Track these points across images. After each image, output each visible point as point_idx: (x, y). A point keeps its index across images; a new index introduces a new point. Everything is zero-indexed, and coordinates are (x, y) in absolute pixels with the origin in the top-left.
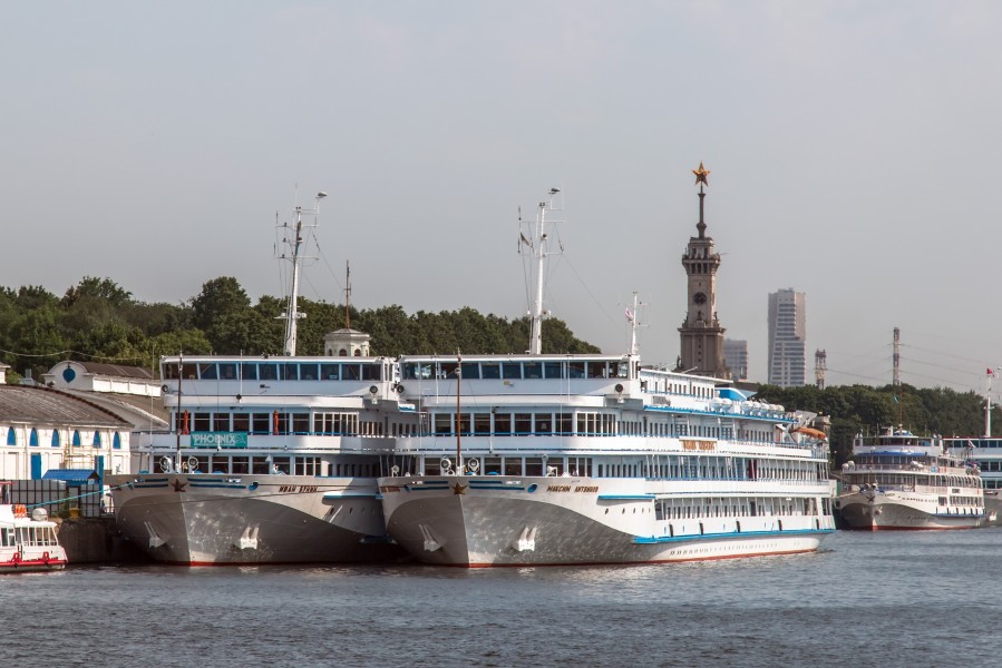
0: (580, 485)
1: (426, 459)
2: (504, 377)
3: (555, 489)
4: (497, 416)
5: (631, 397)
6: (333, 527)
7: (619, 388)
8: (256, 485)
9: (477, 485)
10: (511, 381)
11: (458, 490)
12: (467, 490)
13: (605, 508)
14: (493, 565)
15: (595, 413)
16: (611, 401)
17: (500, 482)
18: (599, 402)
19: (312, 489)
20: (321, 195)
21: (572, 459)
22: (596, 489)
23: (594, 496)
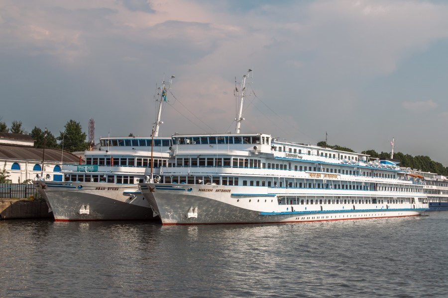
0: (218, 188)
1: (166, 177)
2: (210, 143)
3: (204, 190)
4: (200, 159)
5: (261, 152)
6: (132, 205)
7: (255, 148)
8: (82, 187)
9: (159, 188)
10: (212, 145)
11: (152, 190)
12: (155, 190)
13: (237, 199)
14: (177, 224)
15: (244, 158)
16: (252, 153)
17: (171, 187)
18: (246, 153)
19: (116, 189)
20: (173, 77)
21: (224, 177)
22: (230, 191)
23: (229, 194)
